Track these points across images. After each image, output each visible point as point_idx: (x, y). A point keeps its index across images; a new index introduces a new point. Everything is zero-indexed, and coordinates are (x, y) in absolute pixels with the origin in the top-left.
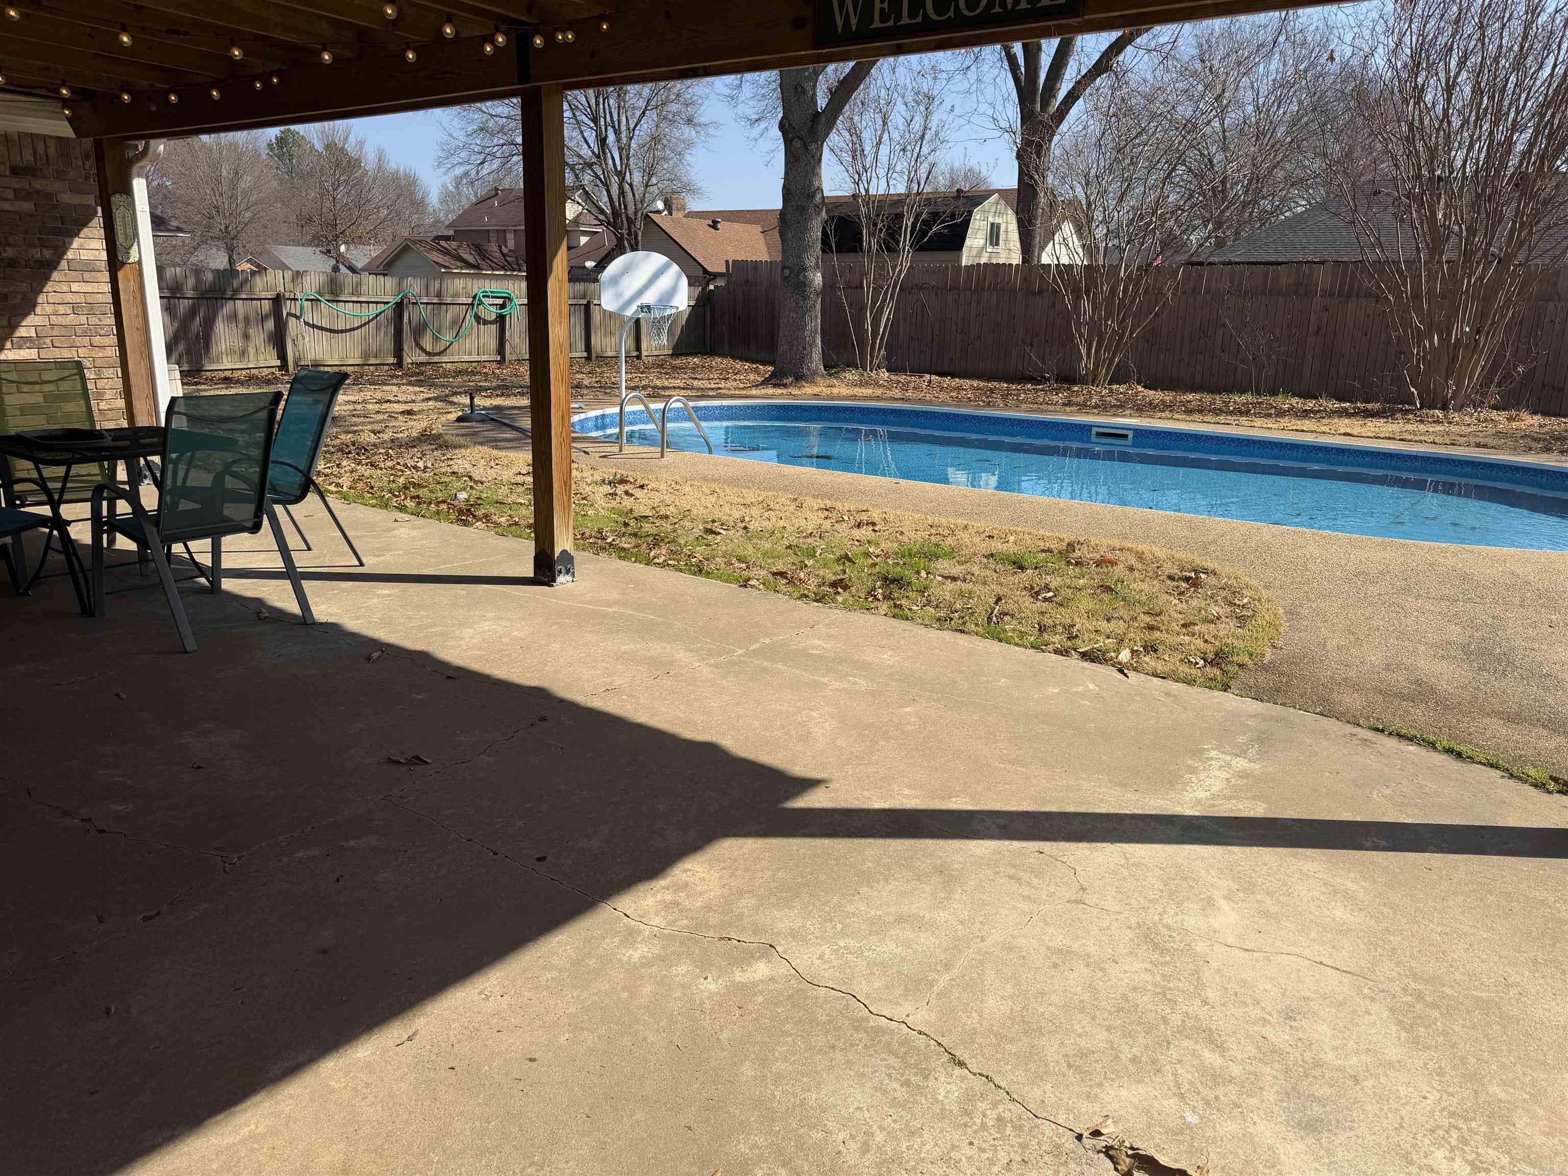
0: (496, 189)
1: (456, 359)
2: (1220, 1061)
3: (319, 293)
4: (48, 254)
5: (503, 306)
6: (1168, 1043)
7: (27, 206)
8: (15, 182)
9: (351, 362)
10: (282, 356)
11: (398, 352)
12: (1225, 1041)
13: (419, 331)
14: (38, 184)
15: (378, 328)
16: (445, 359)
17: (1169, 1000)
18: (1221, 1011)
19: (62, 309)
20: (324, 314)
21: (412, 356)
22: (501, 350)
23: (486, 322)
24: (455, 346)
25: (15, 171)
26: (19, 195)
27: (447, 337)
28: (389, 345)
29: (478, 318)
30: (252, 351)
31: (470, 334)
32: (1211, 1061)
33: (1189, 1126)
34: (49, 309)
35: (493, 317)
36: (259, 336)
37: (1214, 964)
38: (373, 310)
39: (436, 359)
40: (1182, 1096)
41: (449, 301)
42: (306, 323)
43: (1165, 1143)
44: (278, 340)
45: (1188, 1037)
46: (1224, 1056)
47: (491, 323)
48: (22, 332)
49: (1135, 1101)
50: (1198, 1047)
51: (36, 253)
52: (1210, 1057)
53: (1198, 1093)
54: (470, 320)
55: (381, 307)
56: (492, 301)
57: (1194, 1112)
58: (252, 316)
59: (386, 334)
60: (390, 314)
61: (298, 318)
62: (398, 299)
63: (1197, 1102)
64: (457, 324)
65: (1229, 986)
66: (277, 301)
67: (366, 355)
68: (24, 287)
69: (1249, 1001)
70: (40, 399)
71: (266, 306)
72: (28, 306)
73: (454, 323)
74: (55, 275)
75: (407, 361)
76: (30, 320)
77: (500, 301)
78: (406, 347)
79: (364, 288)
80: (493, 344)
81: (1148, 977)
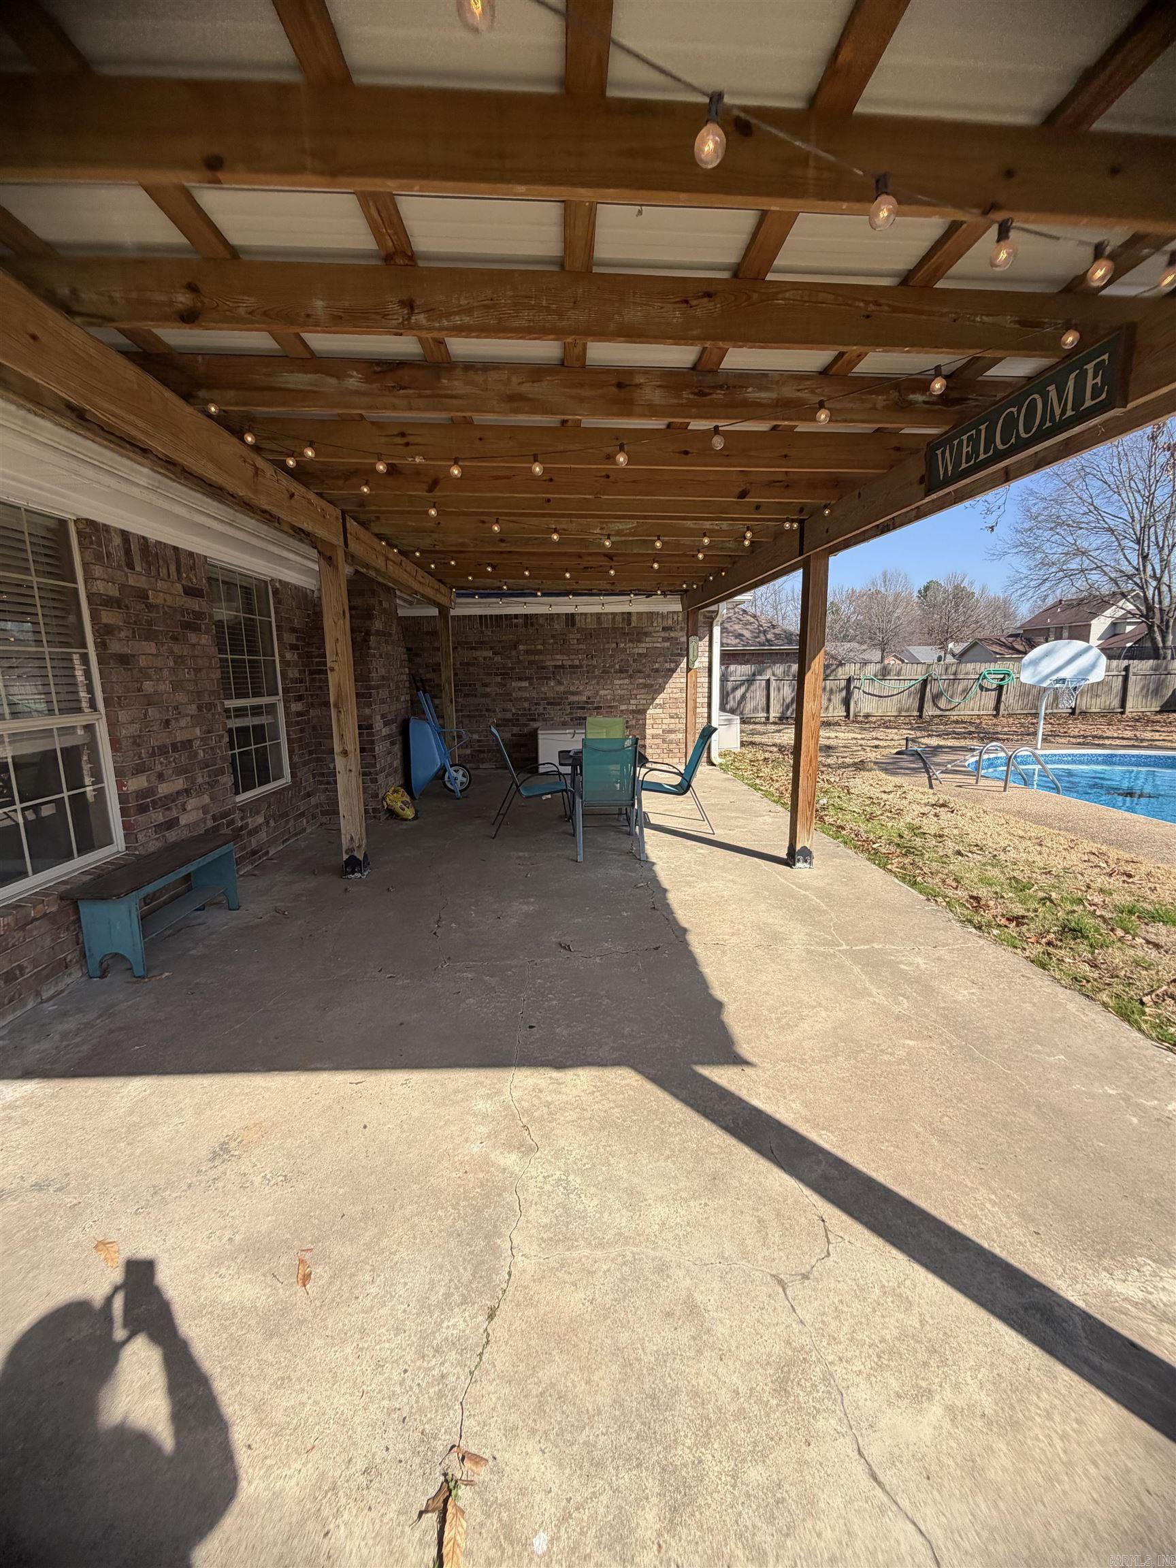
0: (1061, 601)
1: (962, 713)
2: (650, 1534)
3: (875, 676)
4: (673, 665)
5: (1002, 679)
6: (639, 1466)
7: (667, 644)
8: (663, 634)
9: (889, 714)
10: (848, 710)
11: (921, 709)
12: (688, 1526)
13: (936, 697)
14: (672, 634)
15: (910, 695)
16: (954, 713)
17: (707, 1434)
18: (735, 1498)
19: (675, 690)
20: (876, 688)
21: (929, 710)
22: (997, 708)
23: (987, 690)
24: (962, 705)
25: (664, 629)
26: (665, 639)
27: (957, 700)
28: (916, 705)
29: (981, 688)
30: (831, 708)
31: (975, 698)
32: (643, 1523)
33: (527, 1544)
34: (670, 691)
35: (994, 686)
36: (838, 698)
37: (811, 1454)
38: (908, 684)
39: (947, 713)
40: (566, 1518)
41: (961, 677)
42: (864, 692)
43: (488, 1531)
44: (846, 702)
45: (662, 1483)
46: (659, 1535)
47: (992, 690)
48: (657, 701)
49: (532, 1473)
50: (655, 1500)
51: (667, 665)
52: (649, 1520)
53: (582, 1533)
54: (976, 688)
55: (914, 682)
56: (993, 676)
57: (551, 1541)
58: (834, 688)
59: (914, 699)
60: (918, 686)
61: (859, 689)
62: (924, 677)
63: (569, 1538)
64: (966, 691)
65: (787, 1487)
66: (849, 681)
67: (900, 710)
68: (660, 681)
69: (781, 1523)
70: (660, 732)
71: (843, 683)
72: (661, 689)
73: (964, 691)
74: (674, 675)
75: (925, 713)
76: (662, 696)
77: (1002, 676)
78: (925, 706)
79: (904, 671)
80: (992, 704)
81: (724, 1396)
